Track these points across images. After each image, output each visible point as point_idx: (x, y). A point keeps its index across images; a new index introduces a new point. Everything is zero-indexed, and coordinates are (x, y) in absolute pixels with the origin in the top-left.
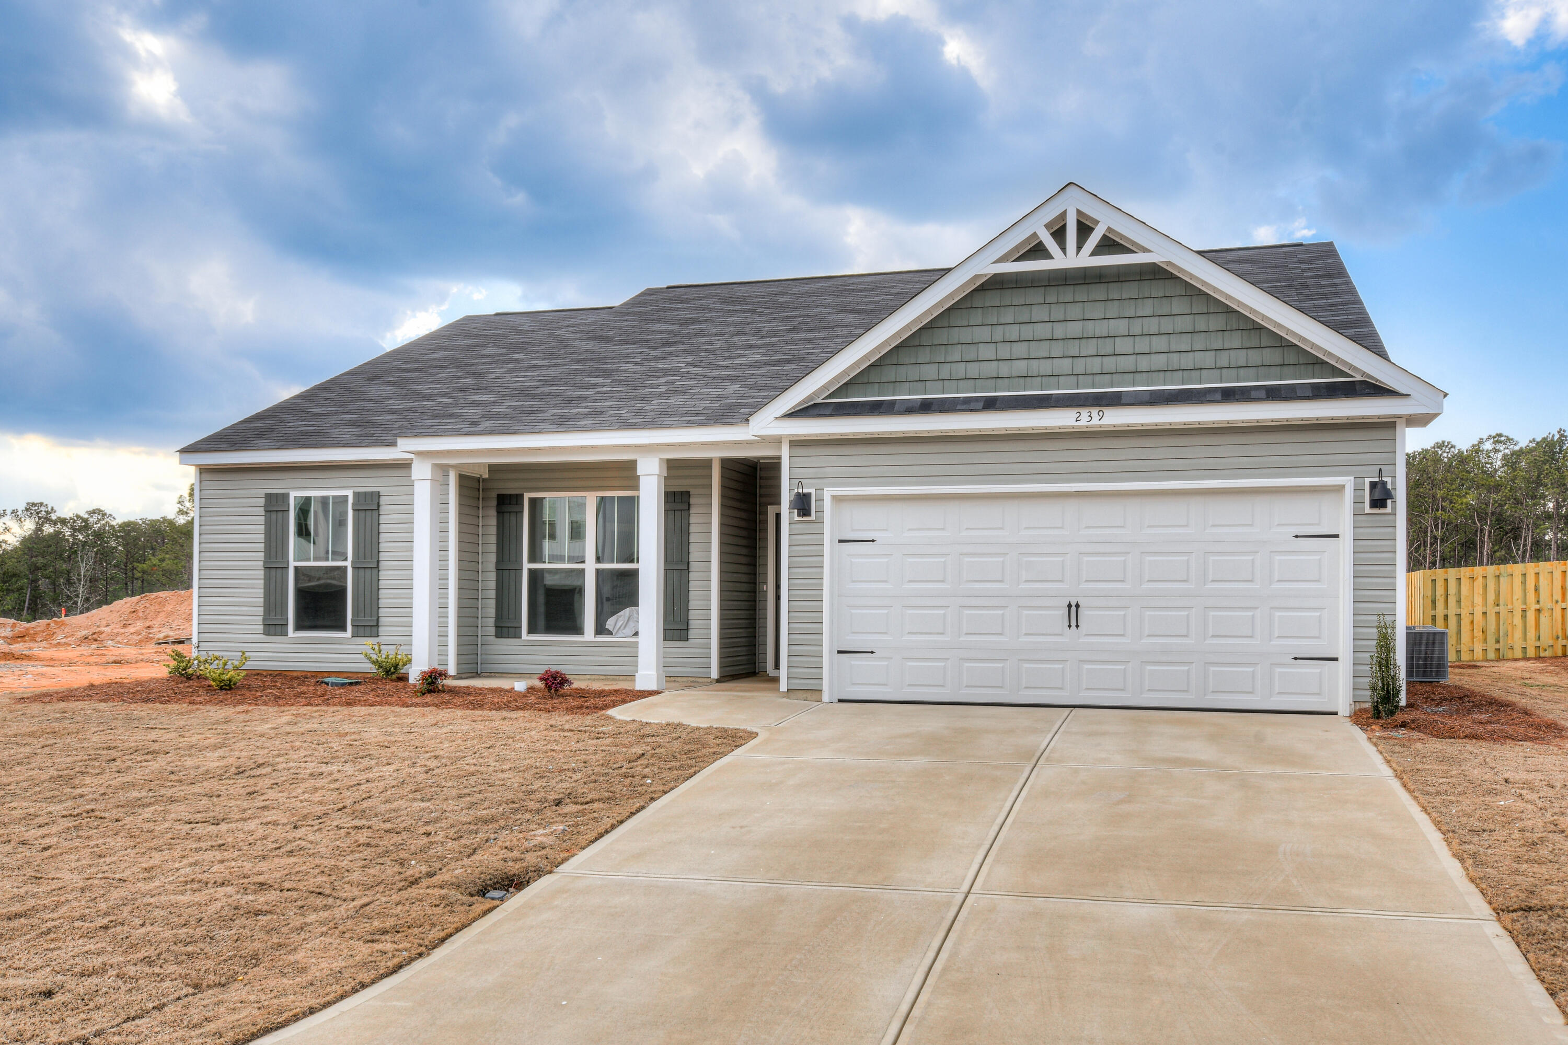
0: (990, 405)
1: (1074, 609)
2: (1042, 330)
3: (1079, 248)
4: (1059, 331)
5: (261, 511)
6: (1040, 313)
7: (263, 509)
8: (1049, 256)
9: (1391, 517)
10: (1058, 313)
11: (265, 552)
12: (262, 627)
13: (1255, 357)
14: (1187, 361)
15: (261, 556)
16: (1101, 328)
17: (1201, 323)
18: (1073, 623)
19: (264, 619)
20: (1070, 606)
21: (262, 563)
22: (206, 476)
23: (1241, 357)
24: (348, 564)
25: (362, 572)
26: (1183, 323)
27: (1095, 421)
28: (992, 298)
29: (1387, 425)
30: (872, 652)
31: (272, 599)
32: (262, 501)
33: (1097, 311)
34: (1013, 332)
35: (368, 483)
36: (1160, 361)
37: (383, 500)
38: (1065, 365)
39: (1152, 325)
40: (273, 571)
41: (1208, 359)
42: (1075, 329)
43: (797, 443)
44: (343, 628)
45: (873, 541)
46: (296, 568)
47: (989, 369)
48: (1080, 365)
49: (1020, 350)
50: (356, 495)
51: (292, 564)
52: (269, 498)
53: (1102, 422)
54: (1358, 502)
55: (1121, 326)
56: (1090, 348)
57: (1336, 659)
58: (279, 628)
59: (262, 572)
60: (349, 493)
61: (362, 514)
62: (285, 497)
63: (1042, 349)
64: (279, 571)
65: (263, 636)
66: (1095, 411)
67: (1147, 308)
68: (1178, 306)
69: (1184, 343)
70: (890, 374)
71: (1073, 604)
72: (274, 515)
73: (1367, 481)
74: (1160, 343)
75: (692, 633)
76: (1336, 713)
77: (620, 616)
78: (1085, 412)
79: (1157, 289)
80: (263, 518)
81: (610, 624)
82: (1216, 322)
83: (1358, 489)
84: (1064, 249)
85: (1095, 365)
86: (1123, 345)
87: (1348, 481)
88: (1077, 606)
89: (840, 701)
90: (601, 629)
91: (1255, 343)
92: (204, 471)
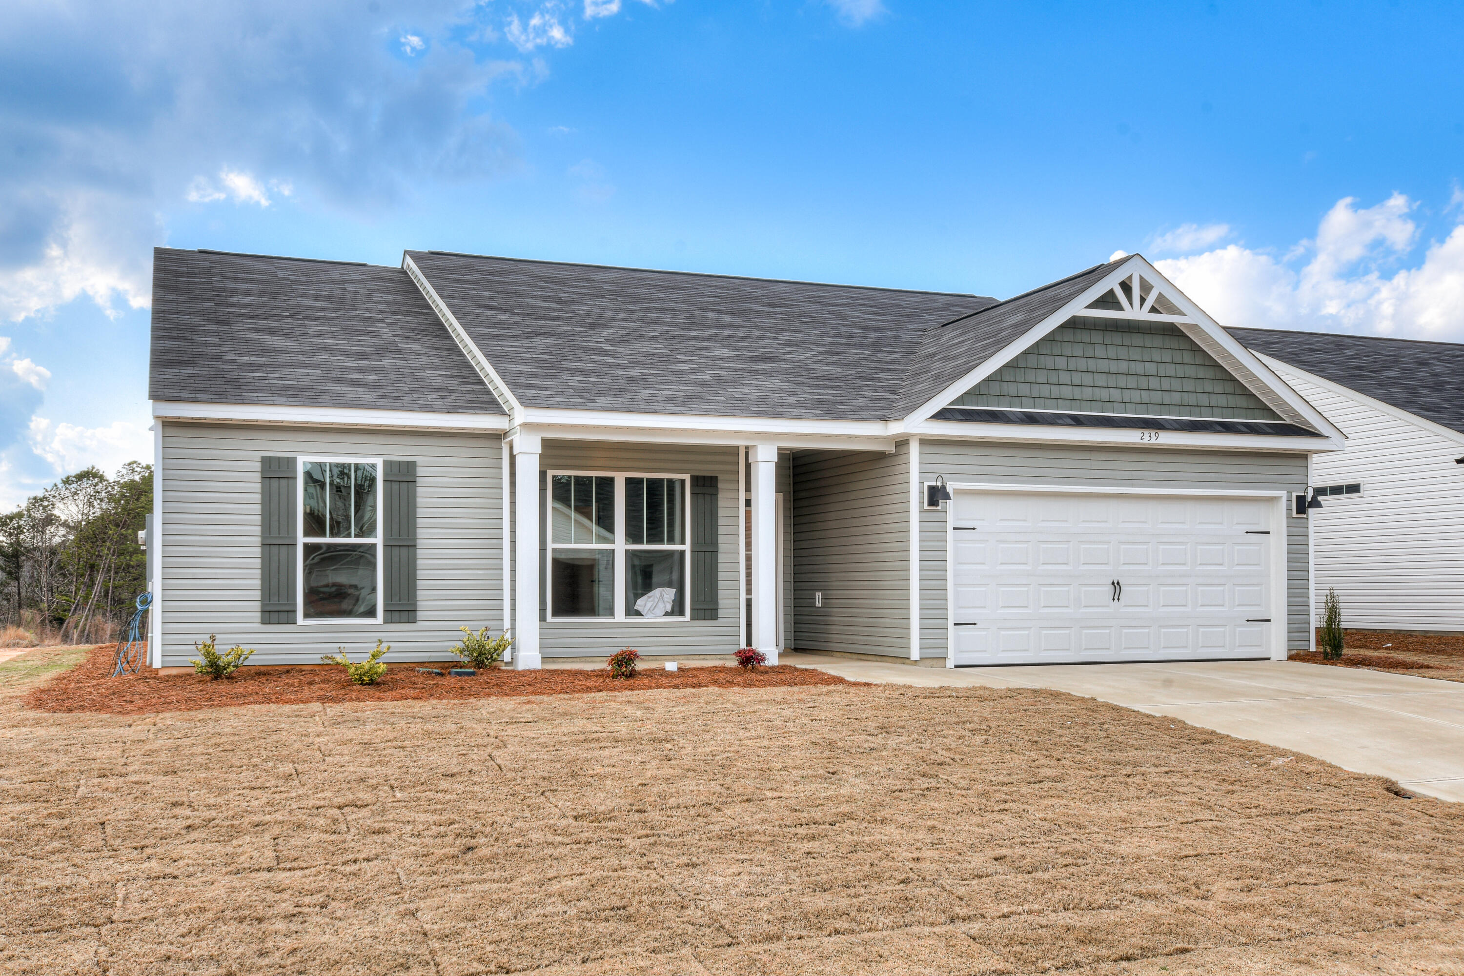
0: (1078, 422)
1: (1116, 586)
2: (1103, 365)
3: (1142, 305)
4: (1114, 367)
5: (258, 477)
6: (1100, 351)
7: (259, 475)
8: (1119, 307)
9: (1305, 520)
10: (1112, 352)
11: (263, 525)
12: (259, 614)
13: (1233, 401)
14: (1192, 399)
15: (258, 530)
16: (1139, 368)
17: (1202, 373)
18: (1116, 598)
19: (263, 605)
20: (1113, 583)
21: (259, 539)
22: (172, 431)
23: (1222, 400)
24: (378, 540)
25: (396, 551)
26: (1191, 371)
27: (1153, 441)
28: (1068, 335)
29: (1303, 456)
30: (975, 624)
31: (274, 581)
32: (258, 466)
33: (1135, 354)
34: (1082, 364)
35: (402, 452)
36: (1176, 398)
37: (420, 471)
38: (1116, 395)
39: (1171, 370)
40: (274, 549)
41: (1203, 399)
42: (1123, 366)
43: (926, 442)
44: (371, 613)
45: (974, 529)
46: (306, 546)
47: (1067, 392)
48: (1127, 395)
49: (1087, 379)
50: (388, 465)
51: (301, 540)
52: (266, 462)
53: (1158, 442)
54: (1289, 509)
55: (1151, 368)
56: (1132, 382)
57: (1269, 620)
58: (283, 616)
59: (259, 550)
60: (379, 462)
61: (395, 486)
62: (291, 462)
63: (1101, 380)
64: (283, 549)
65: (259, 625)
66: (1153, 433)
67: (1167, 356)
68: (1187, 357)
69: (1189, 386)
70: (995, 388)
71: (1116, 582)
72: (274, 483)
73: (1294, 495)
74: (1176, 384)
75: (721, 613)
76: (1269, 659)
77: (649, 597)
78: (1147, 433)
79: (1174, 343)
80: (259, 485)
81: (641, 604)
82: (1210, 373)
83: (1289, 500)
84: (1131, 304)
85: (1136, 396)
86: (1154, 383)
87: (1283, 494)
88: (1118, 583)
89: (956, 667)
90: (631, 611)
91: (1231, 391)
92: (169, 425)
